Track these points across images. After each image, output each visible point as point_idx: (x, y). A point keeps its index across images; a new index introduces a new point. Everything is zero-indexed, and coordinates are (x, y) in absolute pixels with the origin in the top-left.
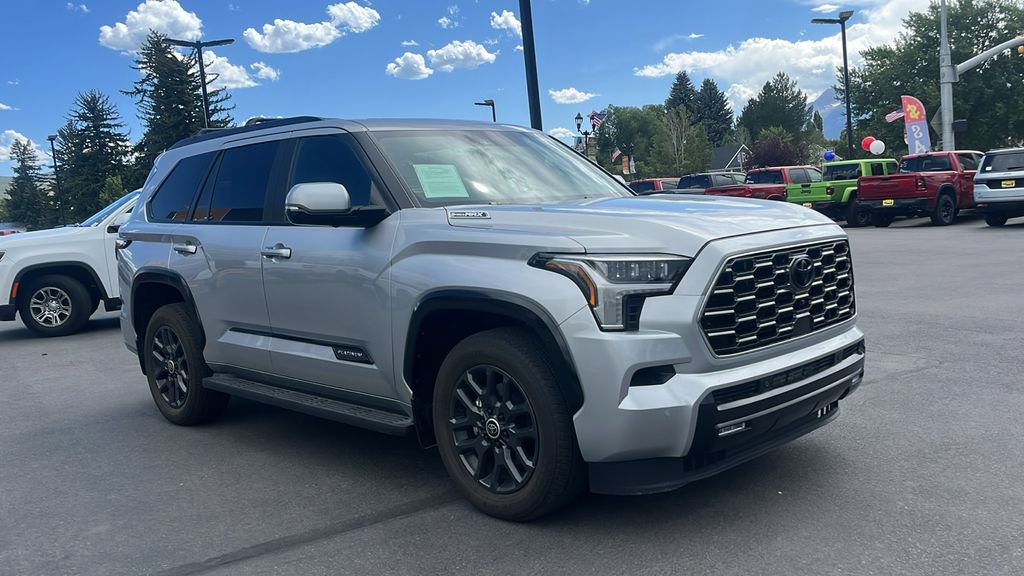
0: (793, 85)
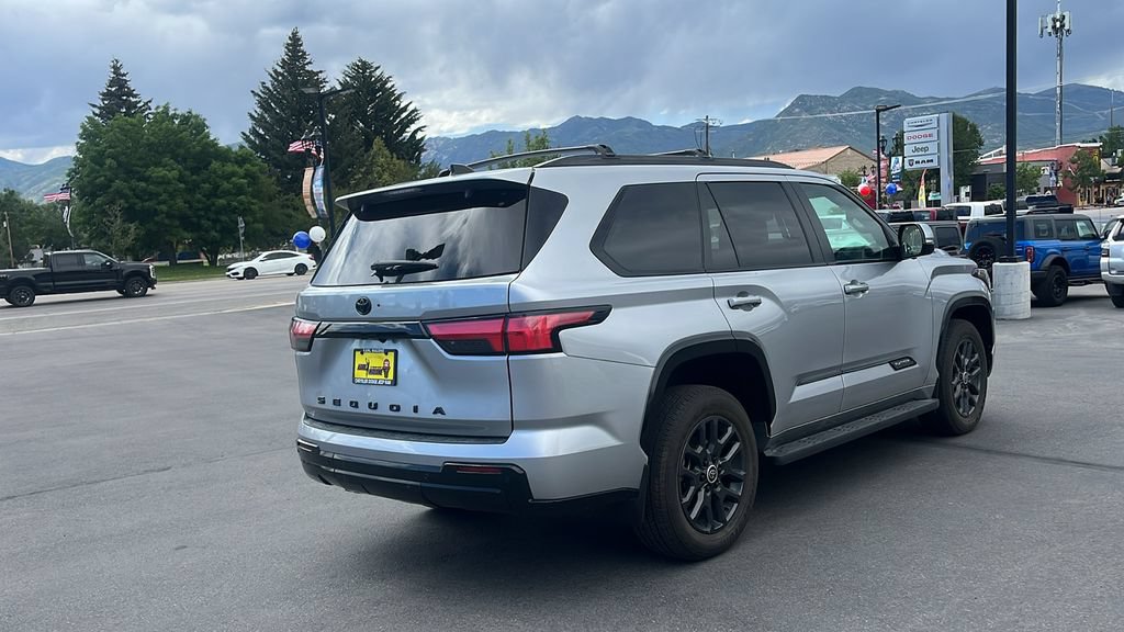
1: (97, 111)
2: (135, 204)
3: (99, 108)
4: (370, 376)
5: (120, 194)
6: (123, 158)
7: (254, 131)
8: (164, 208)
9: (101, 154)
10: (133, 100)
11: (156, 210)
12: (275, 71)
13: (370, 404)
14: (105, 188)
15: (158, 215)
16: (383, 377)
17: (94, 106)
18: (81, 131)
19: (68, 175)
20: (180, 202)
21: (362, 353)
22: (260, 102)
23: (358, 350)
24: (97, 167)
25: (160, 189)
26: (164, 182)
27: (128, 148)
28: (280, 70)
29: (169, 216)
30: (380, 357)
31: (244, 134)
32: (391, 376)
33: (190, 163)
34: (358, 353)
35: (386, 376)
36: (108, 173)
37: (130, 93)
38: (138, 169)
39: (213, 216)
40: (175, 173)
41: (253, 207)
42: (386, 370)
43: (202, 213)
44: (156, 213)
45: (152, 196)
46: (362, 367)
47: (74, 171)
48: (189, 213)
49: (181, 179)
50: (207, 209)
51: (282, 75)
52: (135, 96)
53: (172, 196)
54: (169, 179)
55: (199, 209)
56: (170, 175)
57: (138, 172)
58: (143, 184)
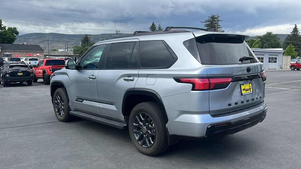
4: (246, 92)
13: (247, 100)
16: (249, 91)
21: (243, 85)
23: (242, 84)
30: (248, 86)
32: (251, 91)
34: (242, 86)
35: (250, 91)
42: (250, 89)
46: (244, 90)
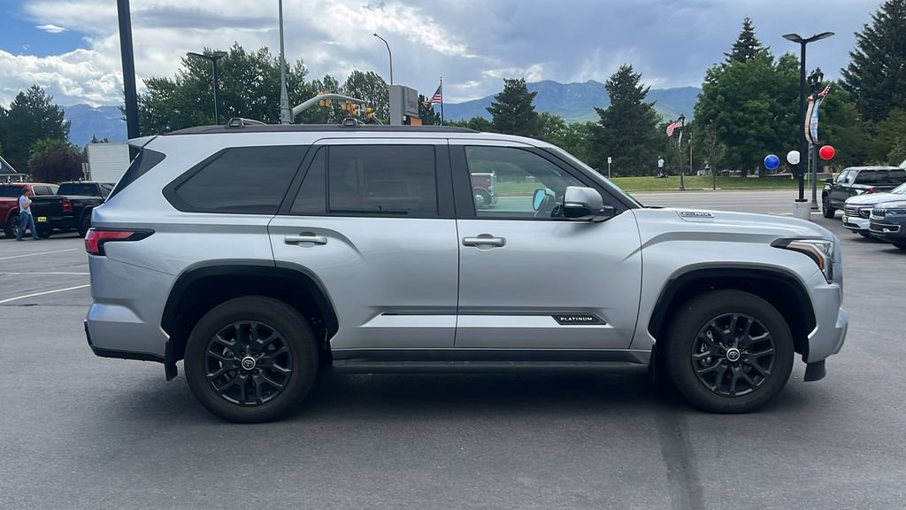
0: (49, 99)
1: (729, 59)
2: (733, 129)
3: (730, 56)
5: (722, 122)
6: (730, 94)
7: (852, 67)
8: (752, 132)
9: (716, 92)
10: (755, 48)
11: (747, 134)
12: (879, 14)
14: (714, 116)
15: (748, 138)
17: (727, 55)
18: (706, 75)
19: (695, 108)
20: (767, 128)
22: (860, 42)
24: (712, 102)
25: (753, 117)
26: (756, 111)
27: (736, 86)
28: (883, 12)
29: (758, 139)
31: (842, 69)
33: (782, 96)
36: (717, 106)
37: (754, 44)
38: (741, 102)
39: (793, 139)
40: (767, 105)
41: (827, 131)
43: (785, 136)
44: (747, 136)
45: (747, 122)
47: (699, 105)
48: (775, 136)
49: (772, 109)
50: (789, 133)
51: (883, 16)
52: (757, 45)
53: (762, 122)
54: (761, 109)
55: (782, 133)
56: (762, 106)
57: (741, 105)
58: (741, 114)
